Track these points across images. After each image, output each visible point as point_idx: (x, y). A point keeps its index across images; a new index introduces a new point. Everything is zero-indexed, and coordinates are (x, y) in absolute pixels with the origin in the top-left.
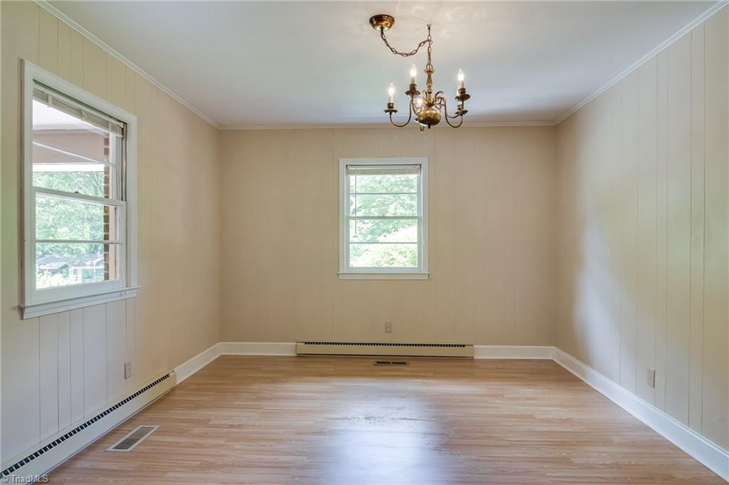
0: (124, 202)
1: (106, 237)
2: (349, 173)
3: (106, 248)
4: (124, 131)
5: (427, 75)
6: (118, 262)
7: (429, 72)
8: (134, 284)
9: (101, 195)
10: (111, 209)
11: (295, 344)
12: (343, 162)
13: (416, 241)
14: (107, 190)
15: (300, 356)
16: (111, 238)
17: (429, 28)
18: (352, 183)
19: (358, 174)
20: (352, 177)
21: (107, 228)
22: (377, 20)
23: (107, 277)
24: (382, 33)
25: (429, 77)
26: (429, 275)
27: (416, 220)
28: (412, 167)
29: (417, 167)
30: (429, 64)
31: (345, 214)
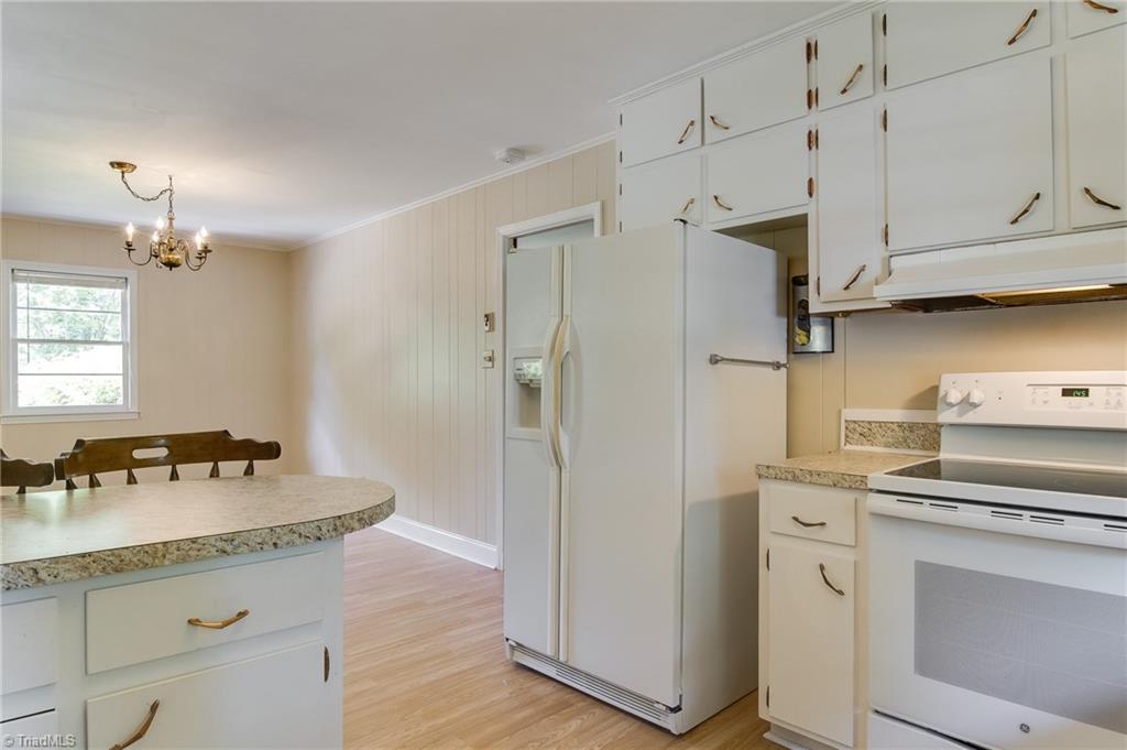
2: (15, 279)
7: (171, 219)
12: (6, 265)
17: (171, 179)
19: (31, 282)
20: (21, 286)
22: (119, 165)
24: (123, 176)
26: (139, 413)
27: (123, 348)
28: (114, 280)
29: (121, 281)
30: (171, 211)
31: (11, 337)
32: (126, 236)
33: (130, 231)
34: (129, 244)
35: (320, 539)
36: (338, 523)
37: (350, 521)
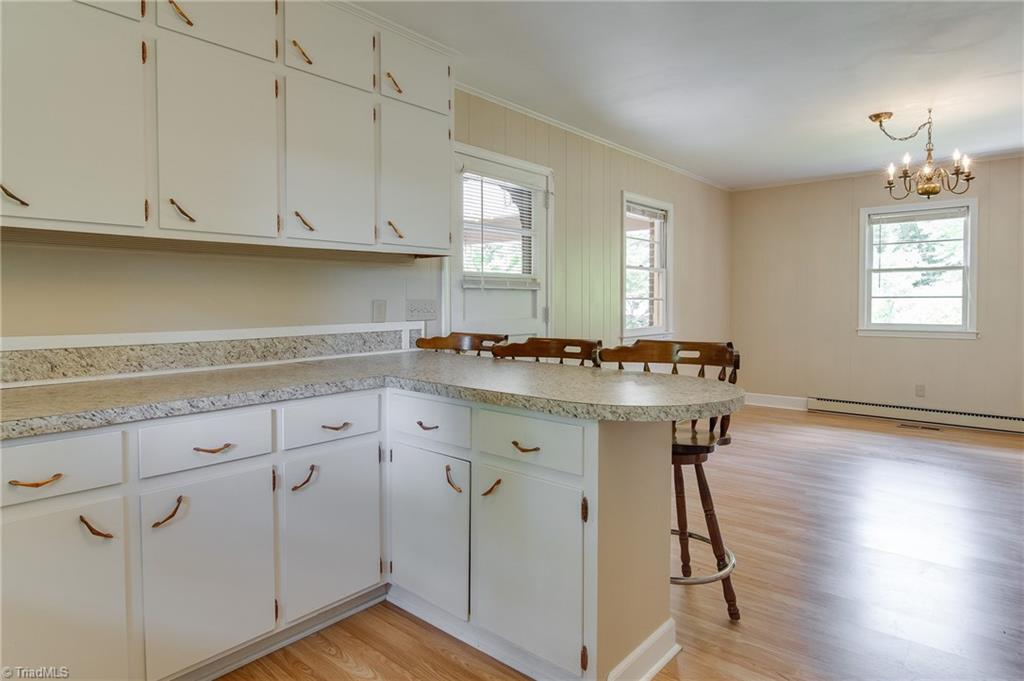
0: (664, 270)
1: (652, 295)
2: (871, 222)
3: (652, 303)
4: (665, 217)
5: (927, 153)
6: (661, 313)
7: (929, 150)
8: (671, 330)
9: (648, 265)
10: (656, 274)
11: (805, 399)
12: (864, 213)
13: (960, 294)
14: (652, 260)
15: (811, 411)
16: (655, 296)
17: (930, 112)
18: (876, 233)
19: (883, 223)
20: (876, 227)
21: (652, 288)
22: (876, 117)
23: (651, 324)
24: (881, 125)
25: (929, 154)
26: (977, 334)
27: (961, 271)
28: (956, 210)
29: (963, 209)
30: (930, 143)
31: (867, 267)
32: (889, 176)
33: (891, 171)
34: (890, 183)
35: (576, 416)
36: (591, 409)
37: (602, 411)
